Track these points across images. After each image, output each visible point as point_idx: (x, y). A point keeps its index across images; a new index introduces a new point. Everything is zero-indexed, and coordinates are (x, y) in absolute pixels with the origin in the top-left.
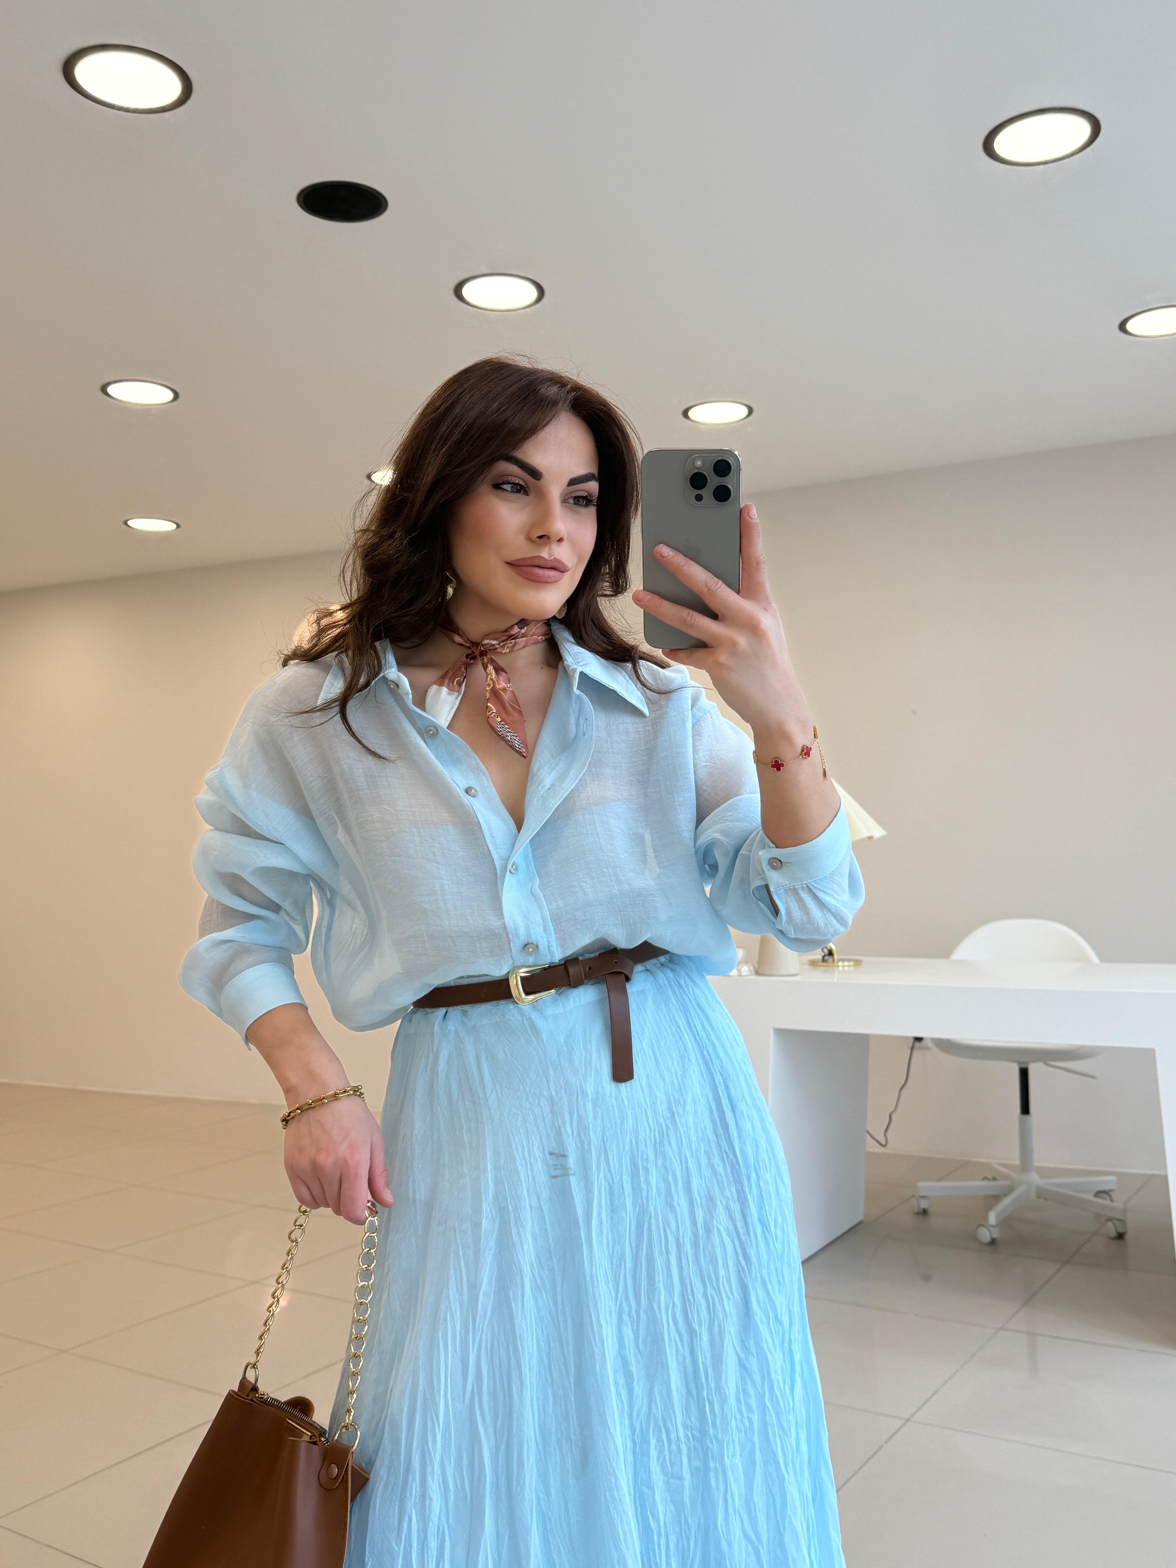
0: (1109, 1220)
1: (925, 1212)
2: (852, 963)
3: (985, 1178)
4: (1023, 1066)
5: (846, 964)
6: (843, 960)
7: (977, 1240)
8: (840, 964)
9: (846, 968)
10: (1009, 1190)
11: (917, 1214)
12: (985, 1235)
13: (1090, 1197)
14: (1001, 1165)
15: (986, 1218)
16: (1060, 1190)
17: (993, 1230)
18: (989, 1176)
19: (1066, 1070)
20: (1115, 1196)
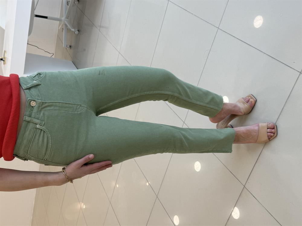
0: (74, 2)
1: (70, 46)
2: (5, 53)
3: (62, 31)
4: (35, 16)
5: (5, 55)
6: (4, 55)
7: (77, 35)
8: (5, 56)
9: (7, 55)
10: (66, 26)
11: (71, 48)
12: (77, 32)
13: (68, 7)
14: (59, 27)
15: (72, 31)
16: (67, 13)
17: (76, 30)
18: (62, 30)
19: (36, 5)
20: (68, 1)
